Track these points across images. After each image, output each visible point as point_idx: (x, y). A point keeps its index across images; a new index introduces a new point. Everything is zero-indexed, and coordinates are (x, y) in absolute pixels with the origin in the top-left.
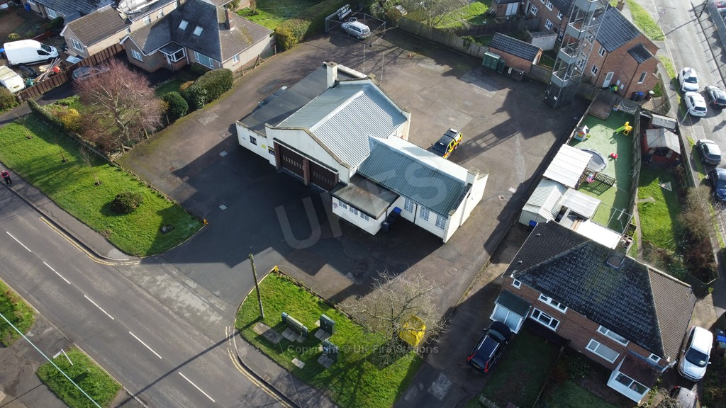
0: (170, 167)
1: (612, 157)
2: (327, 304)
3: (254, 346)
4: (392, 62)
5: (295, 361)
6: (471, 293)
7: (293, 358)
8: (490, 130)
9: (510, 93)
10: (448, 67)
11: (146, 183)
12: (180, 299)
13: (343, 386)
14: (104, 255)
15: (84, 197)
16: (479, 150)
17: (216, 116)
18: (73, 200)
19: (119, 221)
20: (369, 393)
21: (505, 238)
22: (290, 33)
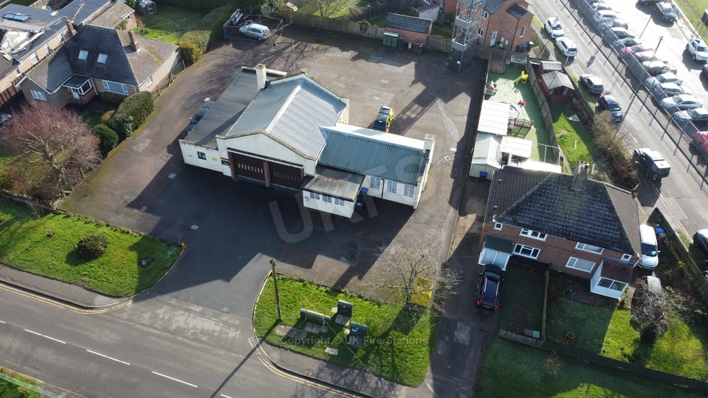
0: (122, 201)
1: (520, 103)
2: (335, 291)
3: (284, 348)
4: (301, 56)
5: (328, 350)
6: (455, 247)
7: (325, 348)
8: (413, 101)
9: (416, 65)
10: (353, 52)
11: (102, 222)
12: (191, 326)
13: (381, 359)
14: (90, 304)
15: (41, 253)
16: (410, 121)
17: (149, 141)
18: (30, 259)
19: (91, 267)
20: (406, 358)
21: (463, 193)
22: (194, 45)
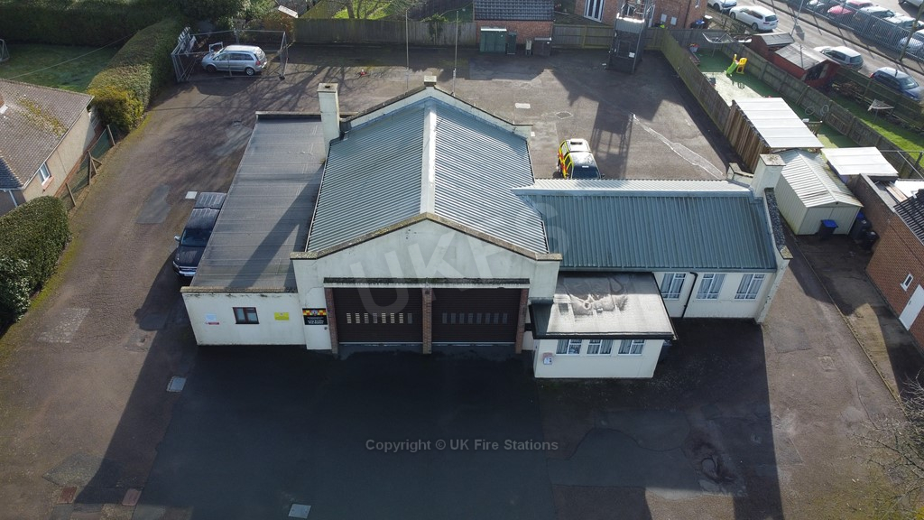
0: (57, 492)
4: (344, 90)
8: (596, 127)
9: (556, 74)
10: (433, 69)
16: (617, 160)
21: (816, 271)
22: (125, 93)
